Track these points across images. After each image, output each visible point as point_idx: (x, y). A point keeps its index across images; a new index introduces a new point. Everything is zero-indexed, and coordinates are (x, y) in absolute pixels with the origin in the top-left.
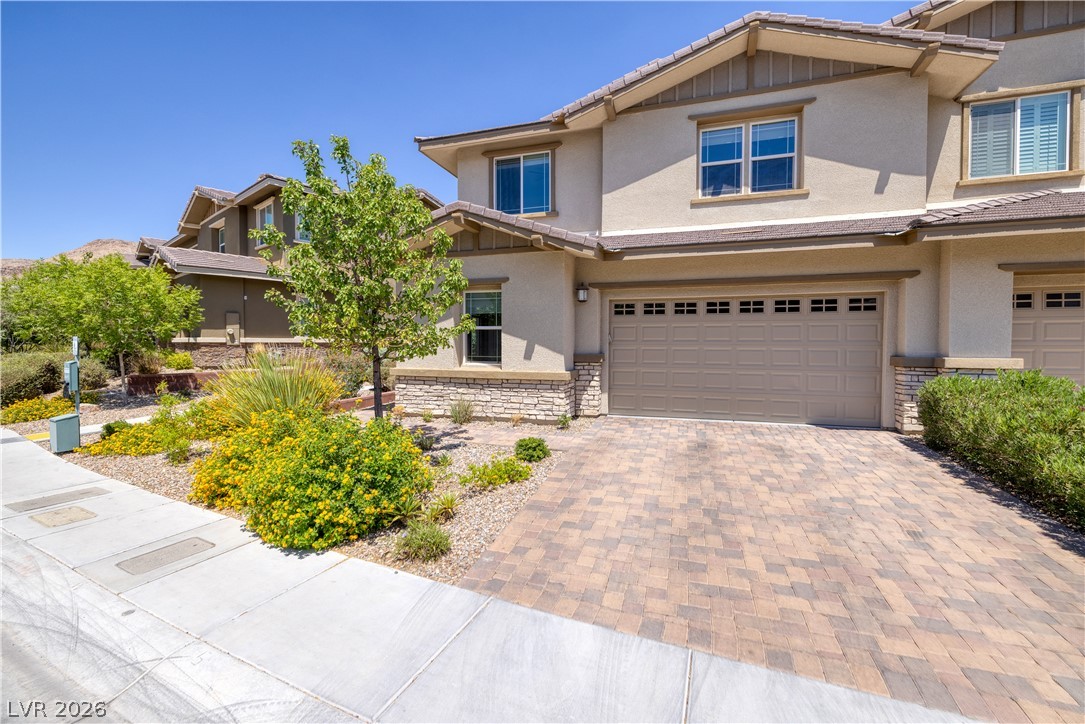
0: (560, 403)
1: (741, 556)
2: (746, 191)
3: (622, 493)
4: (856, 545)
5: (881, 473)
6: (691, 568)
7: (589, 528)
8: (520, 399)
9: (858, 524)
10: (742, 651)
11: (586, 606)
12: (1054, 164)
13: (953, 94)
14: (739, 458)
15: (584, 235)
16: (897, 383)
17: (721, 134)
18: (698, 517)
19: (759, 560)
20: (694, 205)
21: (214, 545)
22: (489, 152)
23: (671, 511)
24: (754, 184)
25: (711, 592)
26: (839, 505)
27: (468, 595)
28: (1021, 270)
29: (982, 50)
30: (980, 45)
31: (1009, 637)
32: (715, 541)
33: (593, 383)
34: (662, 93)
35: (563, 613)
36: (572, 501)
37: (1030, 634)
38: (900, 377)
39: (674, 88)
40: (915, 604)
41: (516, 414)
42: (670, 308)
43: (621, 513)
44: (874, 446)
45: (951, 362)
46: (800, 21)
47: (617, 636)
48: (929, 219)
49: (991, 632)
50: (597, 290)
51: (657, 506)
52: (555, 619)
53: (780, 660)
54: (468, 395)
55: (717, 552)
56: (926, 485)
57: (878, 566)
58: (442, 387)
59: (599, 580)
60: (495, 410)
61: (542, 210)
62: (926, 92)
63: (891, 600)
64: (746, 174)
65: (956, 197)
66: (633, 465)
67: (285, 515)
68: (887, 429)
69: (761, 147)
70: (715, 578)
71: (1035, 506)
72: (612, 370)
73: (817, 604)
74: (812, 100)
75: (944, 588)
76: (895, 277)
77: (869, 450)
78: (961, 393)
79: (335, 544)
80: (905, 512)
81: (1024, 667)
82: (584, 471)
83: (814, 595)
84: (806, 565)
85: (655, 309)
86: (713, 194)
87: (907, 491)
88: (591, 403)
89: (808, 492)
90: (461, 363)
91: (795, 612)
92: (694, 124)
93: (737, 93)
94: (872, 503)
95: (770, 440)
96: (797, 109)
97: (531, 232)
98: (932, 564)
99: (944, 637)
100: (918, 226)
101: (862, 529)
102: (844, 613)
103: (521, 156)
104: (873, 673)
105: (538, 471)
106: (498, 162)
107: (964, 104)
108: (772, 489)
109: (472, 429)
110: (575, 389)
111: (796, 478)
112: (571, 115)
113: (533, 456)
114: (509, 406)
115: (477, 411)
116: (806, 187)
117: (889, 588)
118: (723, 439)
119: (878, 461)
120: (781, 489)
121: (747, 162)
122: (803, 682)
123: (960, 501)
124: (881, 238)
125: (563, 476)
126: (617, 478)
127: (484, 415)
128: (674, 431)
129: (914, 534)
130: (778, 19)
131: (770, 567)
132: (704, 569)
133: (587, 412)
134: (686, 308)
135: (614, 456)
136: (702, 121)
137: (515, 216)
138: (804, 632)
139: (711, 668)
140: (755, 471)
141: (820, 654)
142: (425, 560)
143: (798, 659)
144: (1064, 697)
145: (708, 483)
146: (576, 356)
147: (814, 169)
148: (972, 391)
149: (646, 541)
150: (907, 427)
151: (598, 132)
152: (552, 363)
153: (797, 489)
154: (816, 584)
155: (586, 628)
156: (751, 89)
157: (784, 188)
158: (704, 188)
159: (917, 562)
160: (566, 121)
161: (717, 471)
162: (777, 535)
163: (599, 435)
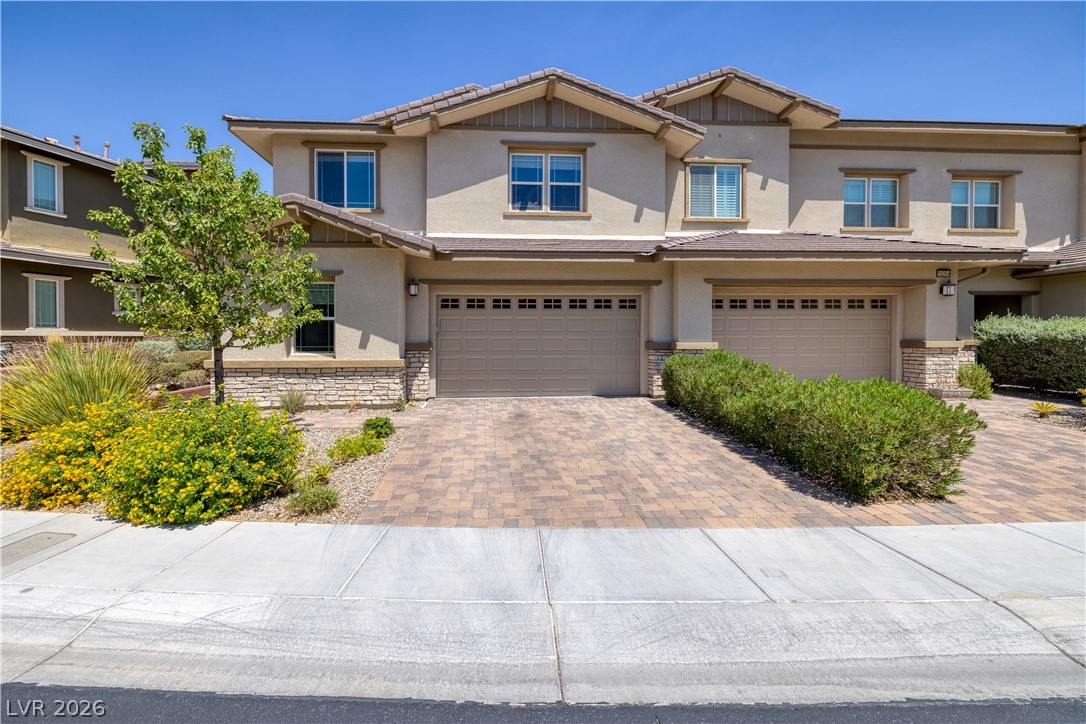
0: (395, 387)
1: (560, 478)
2: (546, 209)
3: (466, 452)
4: (628, 463)
5: (641, 423)
6: (528, 489)
7: (448, 476)
8: (355, 387)
9: (628, 453)
10: (567, 523)
11: (462, 519)
12: (734, 212)
13: (680, 155)
14: (548, 422)
15: (410, 234)
16: (650, 361)
17: (527, 159)
18: (526, 460)
19: (571, 479)
20: (507, 217)
21: (75, 535)
22: (309, 142)
23: (507, 459)
24: (552, 204)
25: (543, 500)
26: (617, 443)
27: (368, 529)
28: (717, 283)
29: (694, 131)
30: (693, 127)
31: (703, 494)
32: (541, 473)
33: (423, 370)
34: (479, 117)
35: (447, 525)
36: (428, 462)
37: (711, 491)
38: (651, 357)
39: (489, 114)
40: (659, 487)
41: (352, 401)
42: (489, 304)
43: (470, 464)
44: (636, 407)
45: (680, 345)
46: (584, 83)
47: (488, 530)
48: (666, 246)
49: (694, 493)
50: (426, 286)
51: (495, 458)
52: (443, 529)
53: (590, 524)
54: (299, 385)
55: (544, 478)
56: (666, 427)
57: (639, 472)
58: (268, 379)
59: (467, 505)
60: (329, 398)
61: (366, 206)
62: (664, 152)
63: (647, 488)
64: (546, 195)
65: (682, 229)
66: (469, 432)
67: (172, 491)
68: (644, 396)
69: (557, 174)
70: (545, 492)
71: (722, 432)
72: (439, 358)
73: (608, 496)
74: (592, 144)
75: (674, 478)
76: (647, 284)
77: (632, 410)
78: (684, 365)
79: (221, 515)
80: (654, 443)
81: (708, 505)
82: (430, 441)
83: (604, 491)
84: (600, 478)
85: (475, 304)
86: (521, 209)
87: (655, 431)
88: (421, 387)
89: (598, 438)
90: (288, 353)
91: (596, 501)
92: (505, 148)
93: (538, 129)
94: (636, 440)
95: (568, 408)
96: (582, 149)
97: (370, 230)
98: (668, 467)
99: (673, 499)
100: (661, 250)
101: (630, 455)
102: (623, 497)
103: (345, 151)
104: (638, 521)
105: (388, 443)
106: (319, 154)
107: (686, 164)
108: (573, 438)
109: (308, 417)
110: (408, 375)
111: (589, 430)
112: (399, 123)
113: (381, 433)
114: (344, 393)
115: (310, 401)
116: (589, 211)
117: (646, 483)
118: (534, 410)
119: (639, 416)
120: (580, 438)
121: (546, 185)
122: (604, 530)
123: (683, 434)
124: (638, 257)
125: (413, 445)
126: (459, 443)
127: (317, 404)
128: (495, 406)
129: (659, 454)
130: (569, 78)
131: (578, 482)
132: (537, 488)
133: (417, 396)
134: (502, 304)
135: (452, 428)
136: (513, 147)
137: (338, 208)
138: (601, 509)
139: (552, 535)
140: (561, 428)
141: (611, 518)
142: (319, 512)
143: (599, 522)
144: (722, 513)
145: (529, 439)
146: (407, 345)
147: (595, 198)
148: (691, 364)
149: (493, 479)
150: (656, 393)
151: (422, 141)
152: (386, 351)
153: (590, 437)
154: (606, 486)
155: (468, 531)
156: (548, 127)
157: (573, 210)
158: (513, 203)
159: (660, 468)
160: (394, 128)
161: (534, 431)
162: (580, 464)
163: (433, 414)
